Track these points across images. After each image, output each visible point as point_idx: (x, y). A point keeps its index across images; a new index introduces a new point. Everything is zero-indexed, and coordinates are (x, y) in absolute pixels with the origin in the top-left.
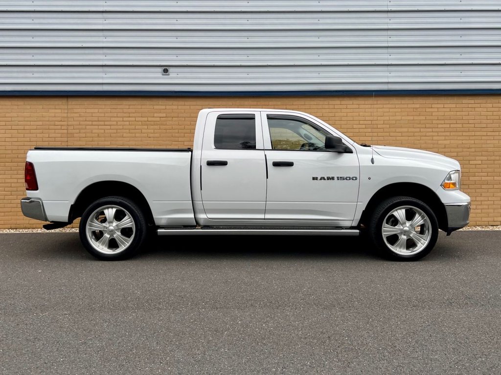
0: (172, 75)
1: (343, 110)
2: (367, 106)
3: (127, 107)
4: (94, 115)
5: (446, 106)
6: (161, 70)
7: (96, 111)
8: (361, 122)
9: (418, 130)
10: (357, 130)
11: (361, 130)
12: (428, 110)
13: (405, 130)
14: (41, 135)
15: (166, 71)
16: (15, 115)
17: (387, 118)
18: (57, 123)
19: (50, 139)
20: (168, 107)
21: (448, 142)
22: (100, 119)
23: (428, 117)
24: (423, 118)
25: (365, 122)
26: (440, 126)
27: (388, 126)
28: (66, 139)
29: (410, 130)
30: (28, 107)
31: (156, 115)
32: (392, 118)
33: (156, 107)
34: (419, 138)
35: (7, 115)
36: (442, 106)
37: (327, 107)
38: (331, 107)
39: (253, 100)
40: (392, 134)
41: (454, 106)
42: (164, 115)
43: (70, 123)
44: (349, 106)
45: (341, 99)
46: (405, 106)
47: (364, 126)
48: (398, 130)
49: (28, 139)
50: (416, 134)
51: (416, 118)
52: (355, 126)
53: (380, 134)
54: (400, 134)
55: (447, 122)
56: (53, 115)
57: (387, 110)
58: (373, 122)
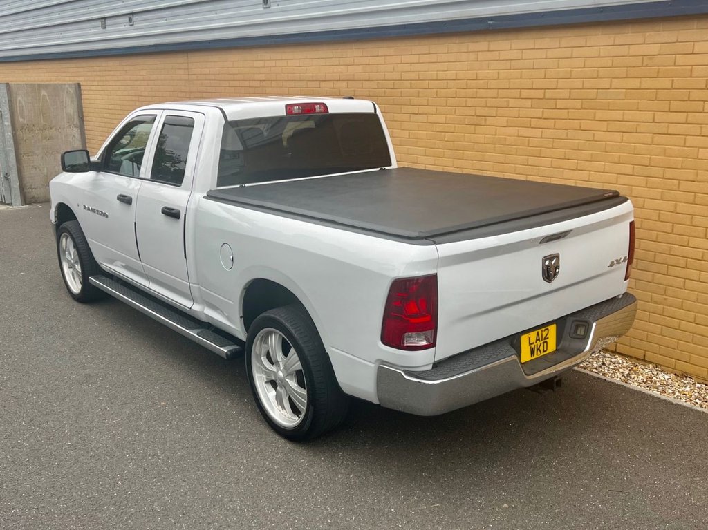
1: (493, 65)
8: (525, 93)
9: (648, 116)
10: (514, 112)
11: (523, 112)
12: (681, 60)
16: (156, 77)
17: (579, 83)
23: (678, 82)
24: (666, 83)
25: (533, 93)
27: (578, 104)
32: (588, 83)
34: (648, 138)
37: (464, 57)
38: (472, 56)
40: (585, 124)
43: (191, 89)
44: (503, 55)
45: (489, 37)
46: (624, 50)
47: (528, 103)
48: (600, 114)
50: (642, 127)
51: (647, 83)
52: (512, 103)
53: (560, 123)
54: (603, 126)
56: (179, 77)
57: (580, 62)
58: (549, 94)
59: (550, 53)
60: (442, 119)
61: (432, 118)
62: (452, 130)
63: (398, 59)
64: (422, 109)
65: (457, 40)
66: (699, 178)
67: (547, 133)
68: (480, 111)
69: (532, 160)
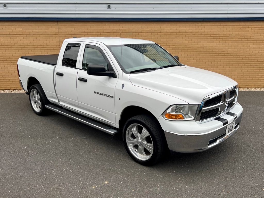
0: (112, 9)
1: (203, 29)
2: (215, 27)
3: (90, 27)
4: (72, 31)
5: (256, 26)
6: (106, 6)
7: (74, 29)
8: (212, 35)
9: (240, 39)
10: (209, 40)
12: (246, 29)
13: (234, 39)
14: (46, 42)
15: (109, 6)
16: (31, 31)
17: (225, 33)
18: (53, 36)
19: (51, 44)
20: (111, 27)
21: (254, 46)
22: (76, 33)
23: (246, 33)
24: (244, 33)
25: (214, 35)
26: (252, 37)
27: (225, 37)
28: (59, 44)
29: (236, 39)
30: (37, 27)
31: (105, 31)
33: (104, 27)
35: (27, 31)
36: (254, 26)
37: (194, 27)
38: (197, 27)
39: (156, 23)
40: (227, 42)
41: (260, 26)
42: (109, 31)
43: (60, 36)
44: (206, 27)
45: (202, 23)
46: (235, 27)
48: (230, 39)
49: (39, 44)
50: (239, 42)
51: (240, 33)
52: (208, 38)
53: (221, 42)
55: (255, 35)
56: (51, 31)
57: (226, 29)
58: (218, 35)
59: (218, 27)
60: (187, 42)
61: (183, 42)
62: (191, 45)
63: (172, 27)
64: (180, 40)
65: (192, 23)
66: (250, 51)
67: (218, 44)
68: (199, 40)
69: (213, 50)
